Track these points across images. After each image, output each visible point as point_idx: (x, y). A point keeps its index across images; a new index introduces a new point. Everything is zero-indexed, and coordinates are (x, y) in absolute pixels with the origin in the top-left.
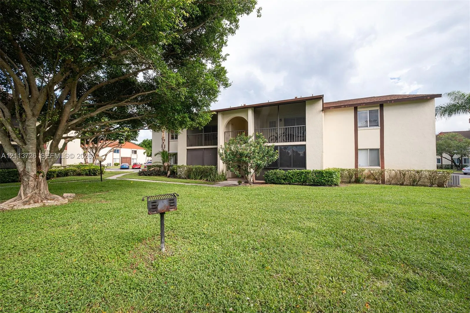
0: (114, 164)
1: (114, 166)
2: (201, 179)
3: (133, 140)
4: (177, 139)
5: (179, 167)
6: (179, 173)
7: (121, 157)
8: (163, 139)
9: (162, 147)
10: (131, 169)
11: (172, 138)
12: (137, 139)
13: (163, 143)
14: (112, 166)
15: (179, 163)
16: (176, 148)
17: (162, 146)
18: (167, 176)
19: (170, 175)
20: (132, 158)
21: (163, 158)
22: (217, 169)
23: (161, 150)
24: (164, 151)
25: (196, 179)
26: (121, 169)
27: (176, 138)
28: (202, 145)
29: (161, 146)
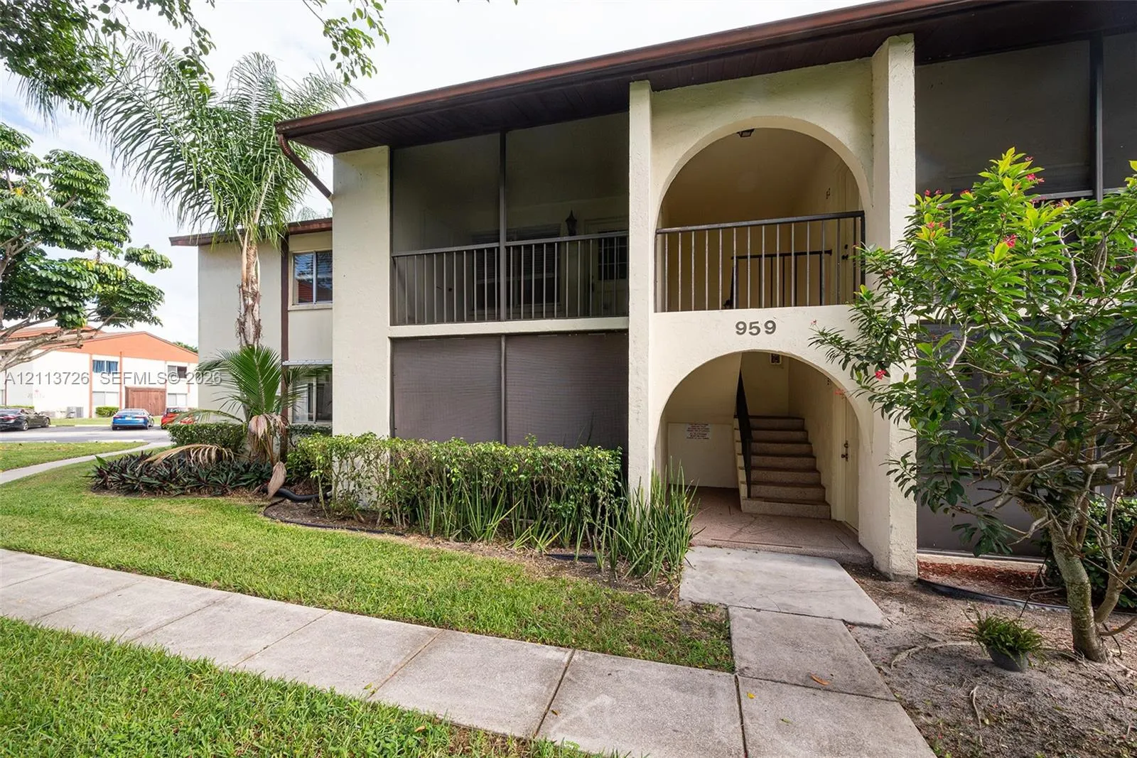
0: (94, 410)
1: (94, 416)
2: (506, 532)
3: (140, 317)
4: (331, 299)
5: (344, 450)
6: (339, 489)
7: (127, 389)
8: (249, 294)
9: (242, 330)
10: (157, 429)
11: (305, 293)
12: (154, 313)
13: (248, 309)
14: (86, 414)
15: (345, 424)
16: (326, 342)
17: (242, 324)
18: (266, 491)
19: (287, 483)
20: (168, 392)
21: (246, 389)
22: (623, 474)
23: (234, 346)
24: (250, 351)
25: (467, 535)
26: (115, 428)
27: (325, 293)
28: (495, 317)
29: (234, 327)
